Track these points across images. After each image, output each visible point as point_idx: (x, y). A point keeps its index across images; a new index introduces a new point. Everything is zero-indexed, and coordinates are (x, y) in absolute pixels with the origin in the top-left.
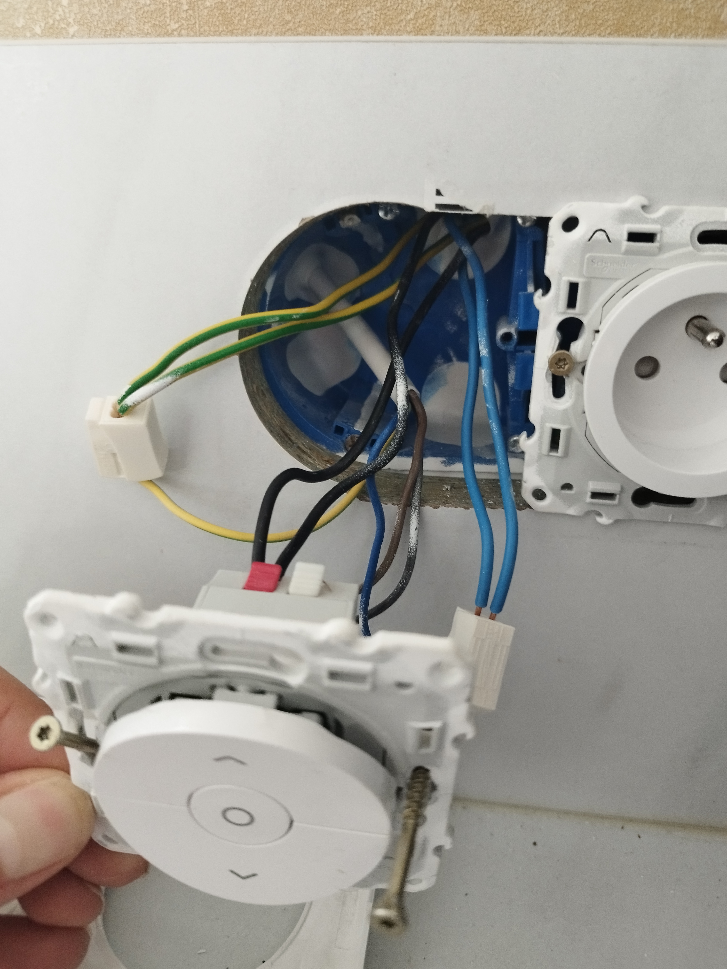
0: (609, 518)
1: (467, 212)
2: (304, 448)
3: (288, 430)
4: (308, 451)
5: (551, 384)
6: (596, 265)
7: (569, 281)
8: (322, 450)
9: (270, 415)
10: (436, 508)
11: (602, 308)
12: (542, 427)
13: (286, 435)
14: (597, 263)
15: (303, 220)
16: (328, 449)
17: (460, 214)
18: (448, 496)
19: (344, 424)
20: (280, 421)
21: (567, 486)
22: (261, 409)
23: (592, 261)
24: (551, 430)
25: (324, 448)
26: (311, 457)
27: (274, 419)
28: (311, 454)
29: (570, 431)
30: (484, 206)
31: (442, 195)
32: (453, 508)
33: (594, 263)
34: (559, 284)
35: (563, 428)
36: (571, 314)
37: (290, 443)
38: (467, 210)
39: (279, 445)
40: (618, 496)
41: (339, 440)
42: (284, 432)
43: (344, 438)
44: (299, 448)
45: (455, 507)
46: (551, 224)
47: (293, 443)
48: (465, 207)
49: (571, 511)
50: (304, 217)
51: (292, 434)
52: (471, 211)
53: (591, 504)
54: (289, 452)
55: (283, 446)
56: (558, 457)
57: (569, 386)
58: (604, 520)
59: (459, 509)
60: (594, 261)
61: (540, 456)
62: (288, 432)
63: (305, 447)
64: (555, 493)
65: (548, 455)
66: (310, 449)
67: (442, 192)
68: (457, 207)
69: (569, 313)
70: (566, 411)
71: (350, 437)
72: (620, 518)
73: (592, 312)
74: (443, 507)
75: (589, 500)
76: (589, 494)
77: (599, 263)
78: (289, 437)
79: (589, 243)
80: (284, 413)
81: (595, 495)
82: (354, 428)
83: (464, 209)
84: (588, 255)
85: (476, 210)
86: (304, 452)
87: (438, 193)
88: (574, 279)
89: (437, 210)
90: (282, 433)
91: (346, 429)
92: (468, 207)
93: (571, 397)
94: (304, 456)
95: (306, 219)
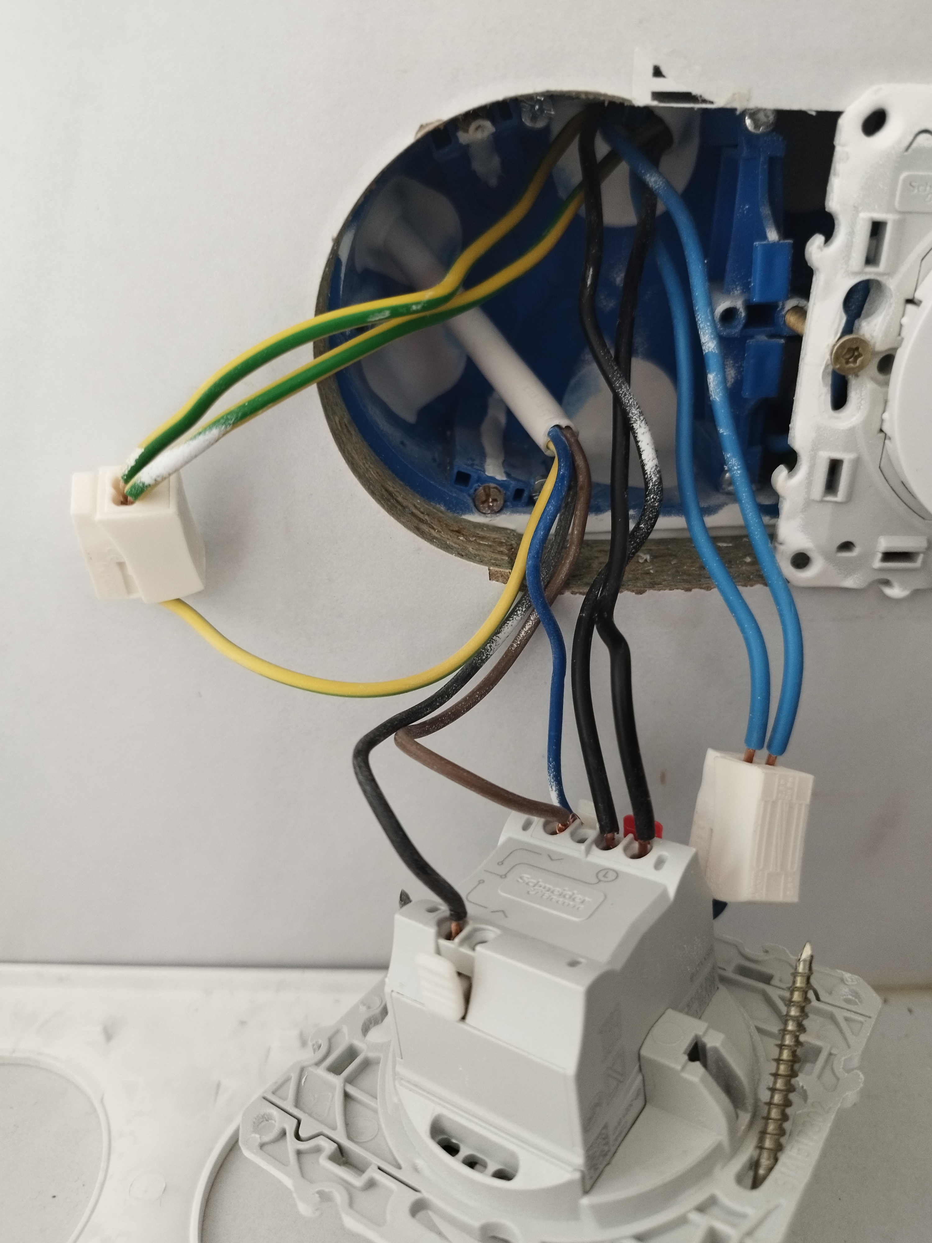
0: (905, 589)
1: (704, 106)
2: (419, 513)
3: (390, 485)
4: (427, 517)
5: (830, 389)
6: (916, 191)
7: (872, 218)
8: (441, 512)
9: (364, 464)
10: (640, 592)
11: (920, 262)
12: (813, 459)
13: (390, 494)
14: (918, 188)
15: (422, 127)
16: (448, 509)
17: (692, 109)
18: (652, 571)
19: (469, 468)
20: (377, 473)
21: (847, 546)
22: (352, 457)
23: (911, 185)
24: (828, 461)
25: (443, 508)
26: (434, 529)
27: (370, 471)
28: (432, 523)
29: (857, 463)
30: (734, 94)
31: (663, 76)
32: (667, 591)
33: (913, 187)
34: (853, 226)
35: (847, 457)
36: (870, 273)
37: (399, 507)
38: (704, 101)
39: (387, 513)
40: (921, 557)
41: (465, 494)
42: (386, 490)
43: (472, 491)
44: (413, 514)
45: (670, 590)
46: (842, 122)
47: (404, 507)
48: (701, 96)
49: (849, 583)
50: (424, 122)
51: (397, 491)
52: (712, 103)
53: (881, 570)
54: (403, 523)
55: (393, 515)
56: (836, 503)
57: (858, 391)
58: (895, 592)
59: (676, 592)
60: (914, 184)
61: (809, 503)
62: (391, 489)
63: (420, 511)
64: (828, 557)
65: (822, 501)
66: (428, 515)
67: (664, 70)
68: (687, 97)
69: (866, 273)
70: (852, 431)
71: (481, 488)
72: (920, 587)
73: (903, 269)
74: (651, 591)
75: (877, 563)
76: (879, 556)
77: (921, 188)
78: (395, 497)
79: (906, 153)
80: (377, 457)
81: (889, 556)
82: (487, 473)
83: (699, 99)
84: (904, 175)
85: (720, 101)
86: (421, 521)
87: (657, 72)
88: (879, 216)
89: (655, 103)
90: (386, 495)
91: (474, 476)
92: (707, 96)
93: (859, 408)
94: (425, 528)
95: (427, 125)
